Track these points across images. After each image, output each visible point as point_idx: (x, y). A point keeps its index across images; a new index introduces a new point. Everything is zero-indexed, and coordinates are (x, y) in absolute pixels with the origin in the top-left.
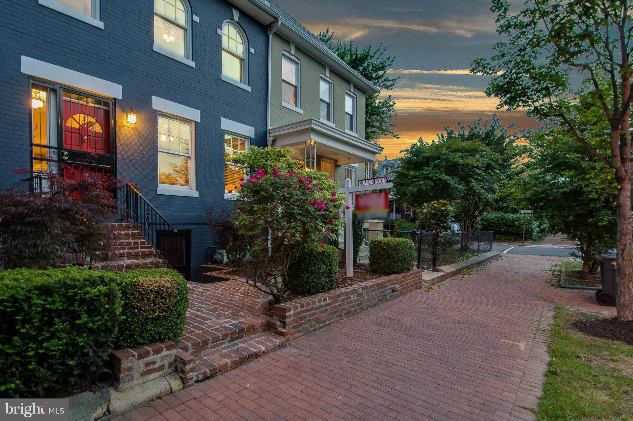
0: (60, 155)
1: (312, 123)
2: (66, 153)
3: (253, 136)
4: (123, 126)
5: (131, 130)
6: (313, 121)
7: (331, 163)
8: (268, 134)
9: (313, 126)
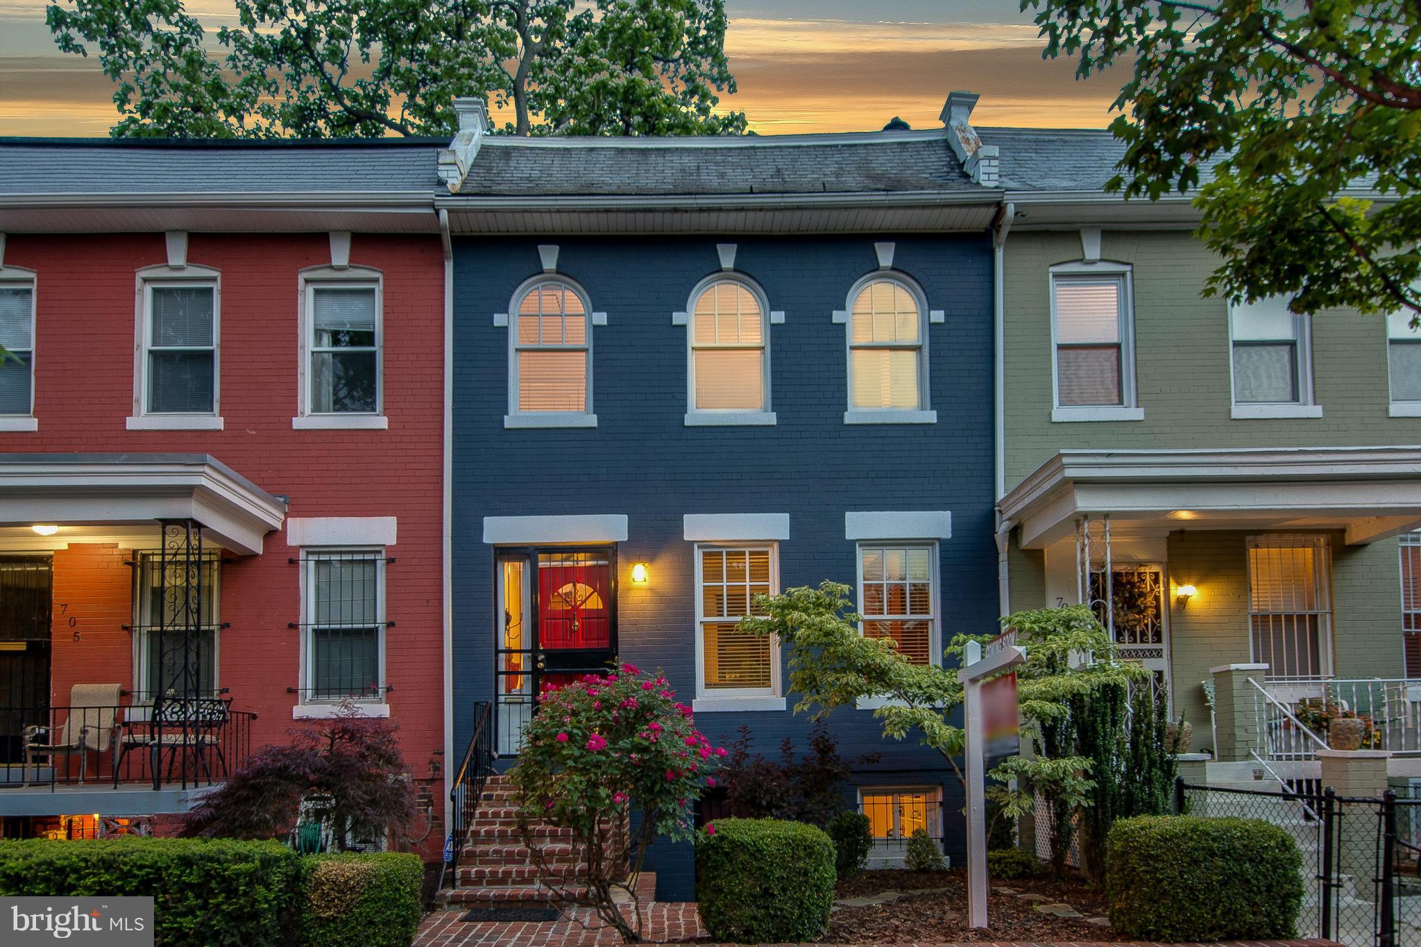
0: (535, 661)
1: (1063, 467)
2: (541, 657)
3: (947, 534)
4: (629, 589)
5: (643, 593)
6: (1065, 460)
7: (1314, 546)
8: (997, 515)
9: (1070, 473)
